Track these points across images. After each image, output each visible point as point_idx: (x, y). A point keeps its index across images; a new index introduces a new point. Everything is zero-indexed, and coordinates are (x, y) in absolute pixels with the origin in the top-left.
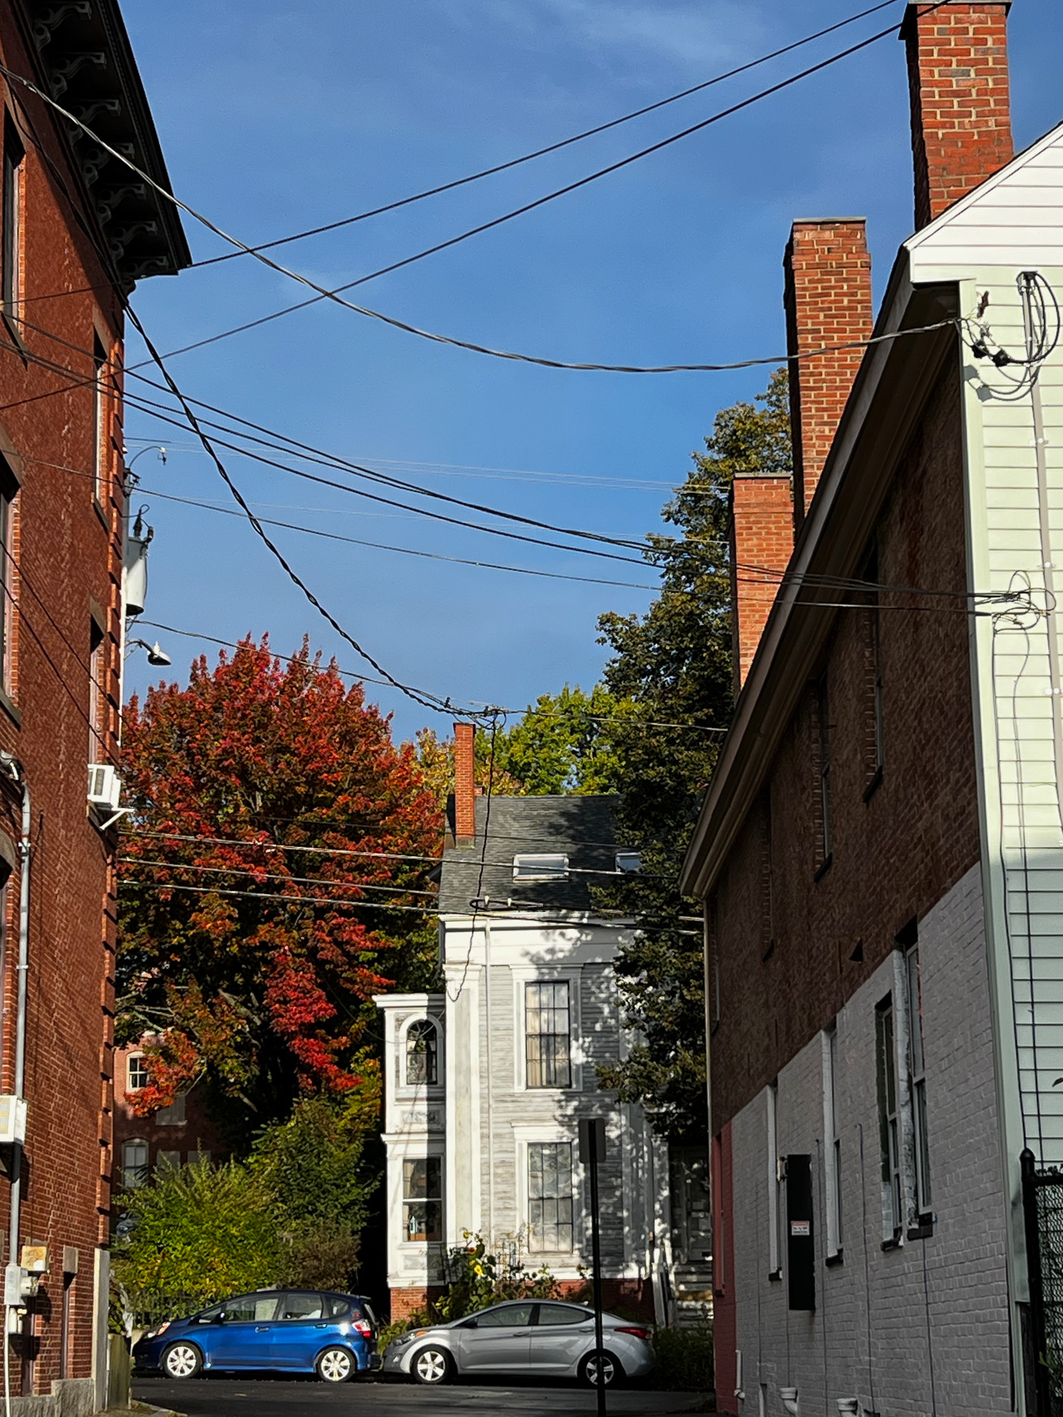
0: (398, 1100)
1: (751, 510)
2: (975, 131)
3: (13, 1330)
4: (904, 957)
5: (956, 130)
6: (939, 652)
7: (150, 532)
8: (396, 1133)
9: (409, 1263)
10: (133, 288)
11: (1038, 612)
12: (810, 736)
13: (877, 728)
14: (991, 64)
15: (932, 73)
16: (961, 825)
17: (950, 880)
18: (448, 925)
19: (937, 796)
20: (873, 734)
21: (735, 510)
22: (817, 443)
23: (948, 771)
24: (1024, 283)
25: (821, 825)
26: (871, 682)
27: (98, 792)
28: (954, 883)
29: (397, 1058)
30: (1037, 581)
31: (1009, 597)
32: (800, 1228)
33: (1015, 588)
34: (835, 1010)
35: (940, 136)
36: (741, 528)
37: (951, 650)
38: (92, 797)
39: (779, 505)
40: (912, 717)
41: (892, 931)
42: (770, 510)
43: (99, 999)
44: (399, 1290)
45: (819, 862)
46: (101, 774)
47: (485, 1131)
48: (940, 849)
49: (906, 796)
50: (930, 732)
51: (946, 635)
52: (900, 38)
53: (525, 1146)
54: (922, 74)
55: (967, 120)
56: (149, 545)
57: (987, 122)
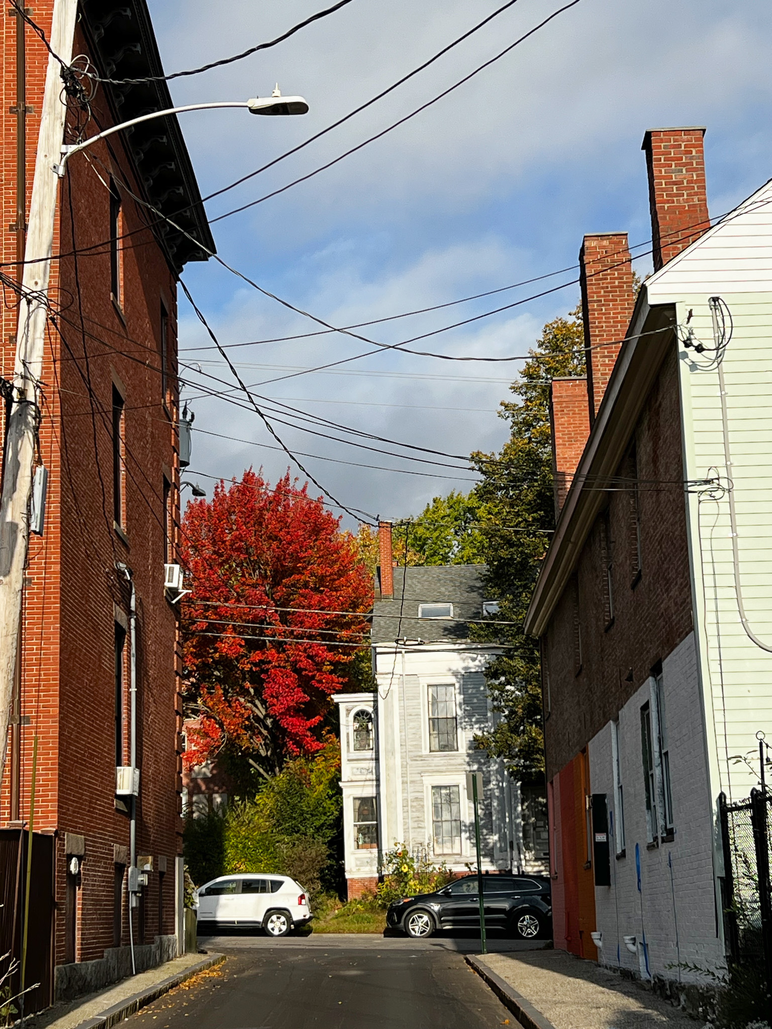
0: (348, 760)
1: (563, 400)
2: (686, 204)
3: (134, 905)
4: (656, 680)
5: (675, 204)
6: (670, 509)
7: (193, 416)
8: (348, 781)
9: (358, 863)
10: (182, 270)
11: (724, 490)
12: (600, 546)
13: (638, 546)
14: (695, 165)
15: (661, 172)
16: (684, 609)
17: (678, 639)
18: (378, 650)
19: (671, 591)
20: (636, 549)
21: (553, 400)
22: (601, 368)
23: (677, 577)
24: (713, 303)
25: (608, 599)
26: (634, 518)
27: (171, 581)
28: (681, 641)
29: (348, 734)
30: (723, 473)
31: (707, 482)
32: (601, 838)
33: (710, 477)
34: (619, 709)
35: (666, 208)
36: (557, 411)
37: (676, 509)
38: (167, 584)
39: (580, 396)
40: (657, 544)
41: (648, 666)
42: (575, 399)
43: (174, 706)
44: (352, 880)
45: (608, 621)
46: (171, 569)
47: (405, 779)
48: (673, 621)
49: (654, 589)
50: (666, 554)
51: (674, 500)
52: (643, 148)
53: (430, 788)
54: (654, 172)
55: (681, 198)
56: (192, 423)
57: (693, 199)
